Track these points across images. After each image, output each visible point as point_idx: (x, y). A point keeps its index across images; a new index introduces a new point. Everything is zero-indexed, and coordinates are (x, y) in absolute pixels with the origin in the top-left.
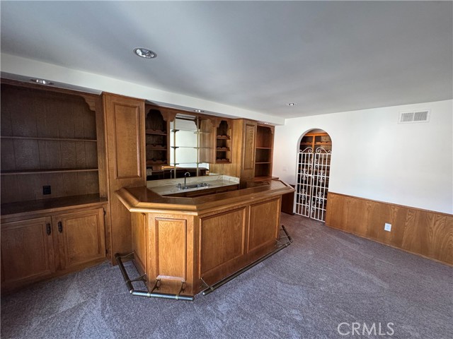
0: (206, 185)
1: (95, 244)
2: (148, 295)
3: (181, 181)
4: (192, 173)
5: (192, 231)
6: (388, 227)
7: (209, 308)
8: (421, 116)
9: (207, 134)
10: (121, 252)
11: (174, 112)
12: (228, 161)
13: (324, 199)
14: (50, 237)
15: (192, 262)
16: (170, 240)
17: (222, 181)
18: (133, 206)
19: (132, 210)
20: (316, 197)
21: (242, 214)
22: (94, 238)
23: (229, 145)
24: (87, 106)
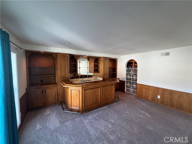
0: (90, 80)
1: (54, 97)
2: (68, 112)
3: (81, 79)
4: (86, 76)
5: (81, 93)
6: (159, 97)
7: (86, 117)
8: (167, 54)
9: (91, 63)
10: (62, 101)
11: (79, 57)
12: (99, 72)
13: (136, 86)
14: (43, 94)
15: (81, 103)
16: (75, 96)
17: (97, 79)
18: (64, 85)
19: (64, 86)
20: (133, 86)
21: (99, 89)
22: (54, 95)
23: (99, 67)
24: (53, 57)
